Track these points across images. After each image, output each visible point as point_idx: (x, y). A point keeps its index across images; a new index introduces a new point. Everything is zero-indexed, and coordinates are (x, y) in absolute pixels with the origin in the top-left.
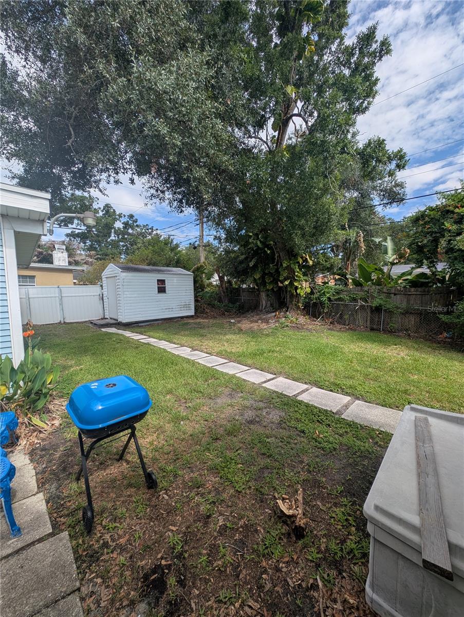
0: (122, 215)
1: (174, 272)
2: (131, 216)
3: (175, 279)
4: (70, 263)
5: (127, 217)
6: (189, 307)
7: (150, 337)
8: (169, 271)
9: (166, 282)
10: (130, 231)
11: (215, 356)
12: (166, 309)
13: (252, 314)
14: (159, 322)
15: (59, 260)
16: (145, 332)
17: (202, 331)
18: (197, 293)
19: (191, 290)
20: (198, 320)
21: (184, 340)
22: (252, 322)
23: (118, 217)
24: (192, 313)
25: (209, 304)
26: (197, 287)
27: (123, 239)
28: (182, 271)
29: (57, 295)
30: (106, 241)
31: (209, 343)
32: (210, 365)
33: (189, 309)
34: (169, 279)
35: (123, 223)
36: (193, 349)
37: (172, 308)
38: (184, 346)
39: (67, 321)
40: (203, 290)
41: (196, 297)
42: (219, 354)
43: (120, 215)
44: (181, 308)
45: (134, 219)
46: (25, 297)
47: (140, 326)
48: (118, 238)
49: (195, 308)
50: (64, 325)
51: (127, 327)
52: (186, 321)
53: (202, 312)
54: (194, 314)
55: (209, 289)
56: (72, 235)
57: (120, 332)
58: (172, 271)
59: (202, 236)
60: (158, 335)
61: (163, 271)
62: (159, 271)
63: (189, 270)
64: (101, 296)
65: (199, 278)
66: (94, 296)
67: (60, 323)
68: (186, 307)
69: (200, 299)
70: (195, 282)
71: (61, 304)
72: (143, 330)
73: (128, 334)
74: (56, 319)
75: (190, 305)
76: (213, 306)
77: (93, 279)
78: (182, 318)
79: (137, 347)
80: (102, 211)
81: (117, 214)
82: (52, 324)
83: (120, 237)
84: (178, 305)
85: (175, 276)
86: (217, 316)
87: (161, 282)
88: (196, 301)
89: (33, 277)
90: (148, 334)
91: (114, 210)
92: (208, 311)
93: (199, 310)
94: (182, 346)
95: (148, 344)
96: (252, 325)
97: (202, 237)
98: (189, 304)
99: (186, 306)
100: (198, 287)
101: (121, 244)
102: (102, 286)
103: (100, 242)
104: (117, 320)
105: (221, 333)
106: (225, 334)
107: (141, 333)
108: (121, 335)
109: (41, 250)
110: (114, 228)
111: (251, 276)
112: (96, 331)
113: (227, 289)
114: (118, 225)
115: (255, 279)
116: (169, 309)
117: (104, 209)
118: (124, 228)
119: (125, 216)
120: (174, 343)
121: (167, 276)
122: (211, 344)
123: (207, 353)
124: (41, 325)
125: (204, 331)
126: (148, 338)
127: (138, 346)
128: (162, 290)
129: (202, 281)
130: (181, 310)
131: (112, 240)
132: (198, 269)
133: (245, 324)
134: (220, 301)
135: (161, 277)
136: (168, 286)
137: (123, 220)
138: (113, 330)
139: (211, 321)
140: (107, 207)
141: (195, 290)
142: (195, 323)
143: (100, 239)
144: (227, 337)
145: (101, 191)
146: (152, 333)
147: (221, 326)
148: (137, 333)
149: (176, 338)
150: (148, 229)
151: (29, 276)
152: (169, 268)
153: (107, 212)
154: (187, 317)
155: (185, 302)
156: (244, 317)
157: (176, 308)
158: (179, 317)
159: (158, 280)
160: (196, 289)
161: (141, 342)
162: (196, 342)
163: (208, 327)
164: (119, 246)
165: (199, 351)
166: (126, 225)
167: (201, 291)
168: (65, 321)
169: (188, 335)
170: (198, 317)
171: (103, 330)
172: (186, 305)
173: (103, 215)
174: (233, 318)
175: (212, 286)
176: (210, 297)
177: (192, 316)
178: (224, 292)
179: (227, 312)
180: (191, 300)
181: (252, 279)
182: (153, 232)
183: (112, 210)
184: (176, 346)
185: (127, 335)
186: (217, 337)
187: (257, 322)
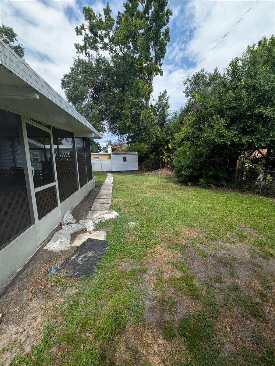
3: (131, 156)
6: (136, 167)
8: (129, 153)
12: (126, 167)
14: (124, 172)
19: (137, 160)
24: (138, 169)
34: (128, 157)
37: (129, 167)
39: (103, 171)
44: (133, 167)
53: (142, 169)
58: (130, 153)
61: (126, 154)
71: (101, 165)
74: (100, 170)
87: (125, 158)
89: (98, 157)
93: (140, 169)
121: (128, 155)
128: (125, 160)
135: (125, 156)
136: (128, 159)
154: (135, 171)
155: (134, 165)
157: (131, 167)
158: (132, 171)
159: (123, 157)
170: (140, 171)
177: (137, 171)
180: (137, 164)
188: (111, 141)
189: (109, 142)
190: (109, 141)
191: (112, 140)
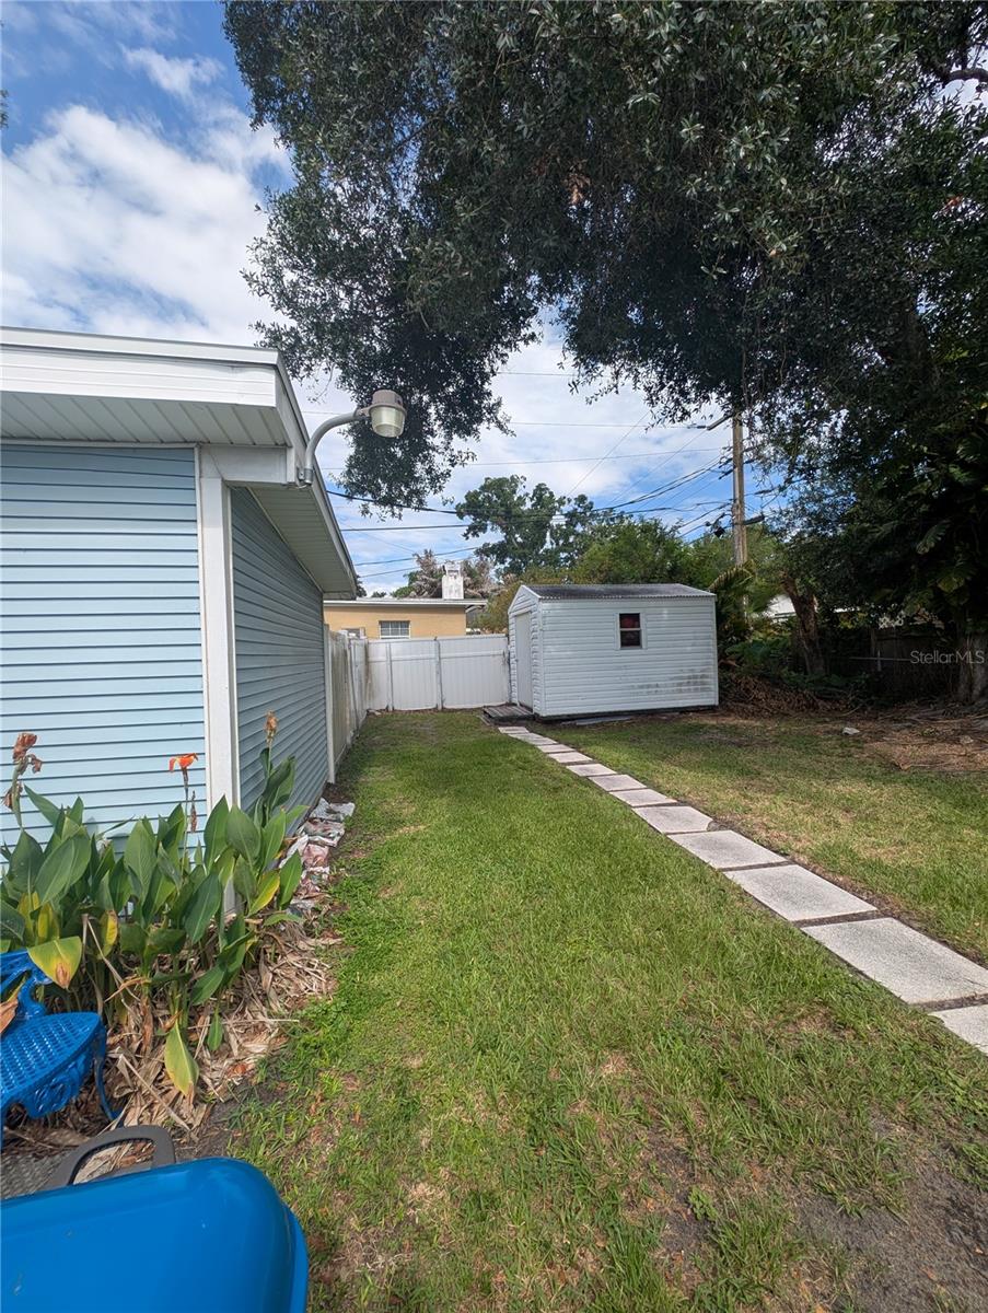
0: (566, 500)
1: (661, 593)
2: (582, 499)
3: (665, 611)
4: (466, 596)
5: (573, 502)
6: (703, 683)
7: (595, 759)
9: (642, 620)
10: (579, 529)
11: (806, 867)
12: (642, 687)
13: (928, 712)
14: (622, 719)
15: (451, 592)
16: (586, 744)
17: (744, 757)
18: (727, 645)
19: (709, 638)
20: (731, 721)
21: (687, 780)
22: (931, 739)
23: (557, 504)
24: (711, 698)
25: (762, 677)
26: (726, 632)
27: (567, 546)
28: (685, 591)
29: (433, 655)
30: (537, 553)
31: (771, 807)
32: (792, 915)
33: (703, 690)
34: (648, 610)
35: (566, 515)
36: (720, 823)
37: (657, 686)
38: (684, 803)
39: (447, 707)
40: (743, 639)
41: (722, 656)
42: (826, 864)
43: (561, 502)
44: (680, 684)
45: (587, 502)
46: (384, 658)
47: (579, 727)
48: (557, 544)
49: (720, 687)
50: (442, 714)
51: (550, 727)
52: (694, 720)
53: (742, 699)
54: (717, 703)
55: (761, 635)
56: (484, 551)
57: (533, 738)
58: (657, 592)
59: (738, 503)
60: (616, 755)
61: (633, 593)
62: (625, 594)
63: (704, 588)
64: (507, 655)
65: (730, 608)
66: (494, 655)
67: (435, 709)
68: (695, 684)
69: (734, 663)
70: (721, 618)
71: (439, 673)
72: (583, 736)
73: (548, 746)
74: (428, 702)
75: (707, 677)
76: (776, 682)
77: (494, 622)
78: (684, 711)
79: (556, 790)
80: (532, 499)
81: (557, 498)
82: (422, 711)
83: (561, 542)
84: (672, 679)
85: (664, 603)
86: (792, 712)
87: (630, 620)
88: (723, 667)
89: (406, 624)
90: (591, 750)
91: (551, 493)
92: (761, 695)
93: (732, 694)
94: (682, 801)
95: (586, 781)
96: (934, 750)
97: (742, 502)
98: (702, 677)
99: (696, 681)
100: (729, 629)
101: (563, 555)
102: (507, 636)
103: (525, 556)
104: (532, 710)
105: (817, 775)
106: (831, 777)
107: (577, 747)
108: (533, 746)
109: (434, 580)
110: (551, 527)
111: (922, 586)
112: (488, 732)
113: (821, 632)
114: (558, 520)
115: (939, 593)
116: (648, 686)
117: (534, 496)
118: (567, 524)
119: (569, 501)
120: (658, 788)
121: (645, 603)
122: (781, 807)
123: (769, 847)
124: (407, 712)
125: (751, 757)
126: (590, 762)
127: (563, 783)
128: (631, 639)
129: (740, 615)
130: (680, 691)
131: (547, 551)
132: (728, 584)
133: (905, 747)
134: (797, 664)
135: (629, 607)
136: (646, 628)
137: (567, 508)
138: (519, 733)
139: (772, 725)
140: (540, 489)
141: (719, 638)
142: (723, 729)
143: (526, 551)
144: (840, 787)
145: (500, 426)
146: (600, 750)
147: (809, 745)
148: (567, 744)
149: (665, 771)
150: (612, 519)
151: (392, 622)
152: (649, 586)
153: (540, 499)
154: (698, 710)
155: (692, 670)
156: (896, 721)
157: (666, 686)
158: (674, 710)
159: (621, 615)
160: (722, 637)
161: (569, 772)
162: (728, 794)
163: (764, 744)
164: (557, 561)
165: (738, 831)
166: (571, 516)
167: (737, 642)
168: (445, 706)
169: (697, 767)
170: (729, 711)
171: (502, 729)
172: (695, 677)
173: (533, 505)
174: (847, 720)
175: (770, 627)
176: (766, 656)
177: (711, 709)
178: (810, 643)
179: (826, 700)
180: (708, 664)
181: (930, 593)
182: (622, 522)
183: (548, 495)
184: (663, 799)
185: (544, 749)
186: (801, 783)
187: (956, 742)
188: (429, 554)
189: (419, 559)
190: (422, 555)
191: (435, 552)
